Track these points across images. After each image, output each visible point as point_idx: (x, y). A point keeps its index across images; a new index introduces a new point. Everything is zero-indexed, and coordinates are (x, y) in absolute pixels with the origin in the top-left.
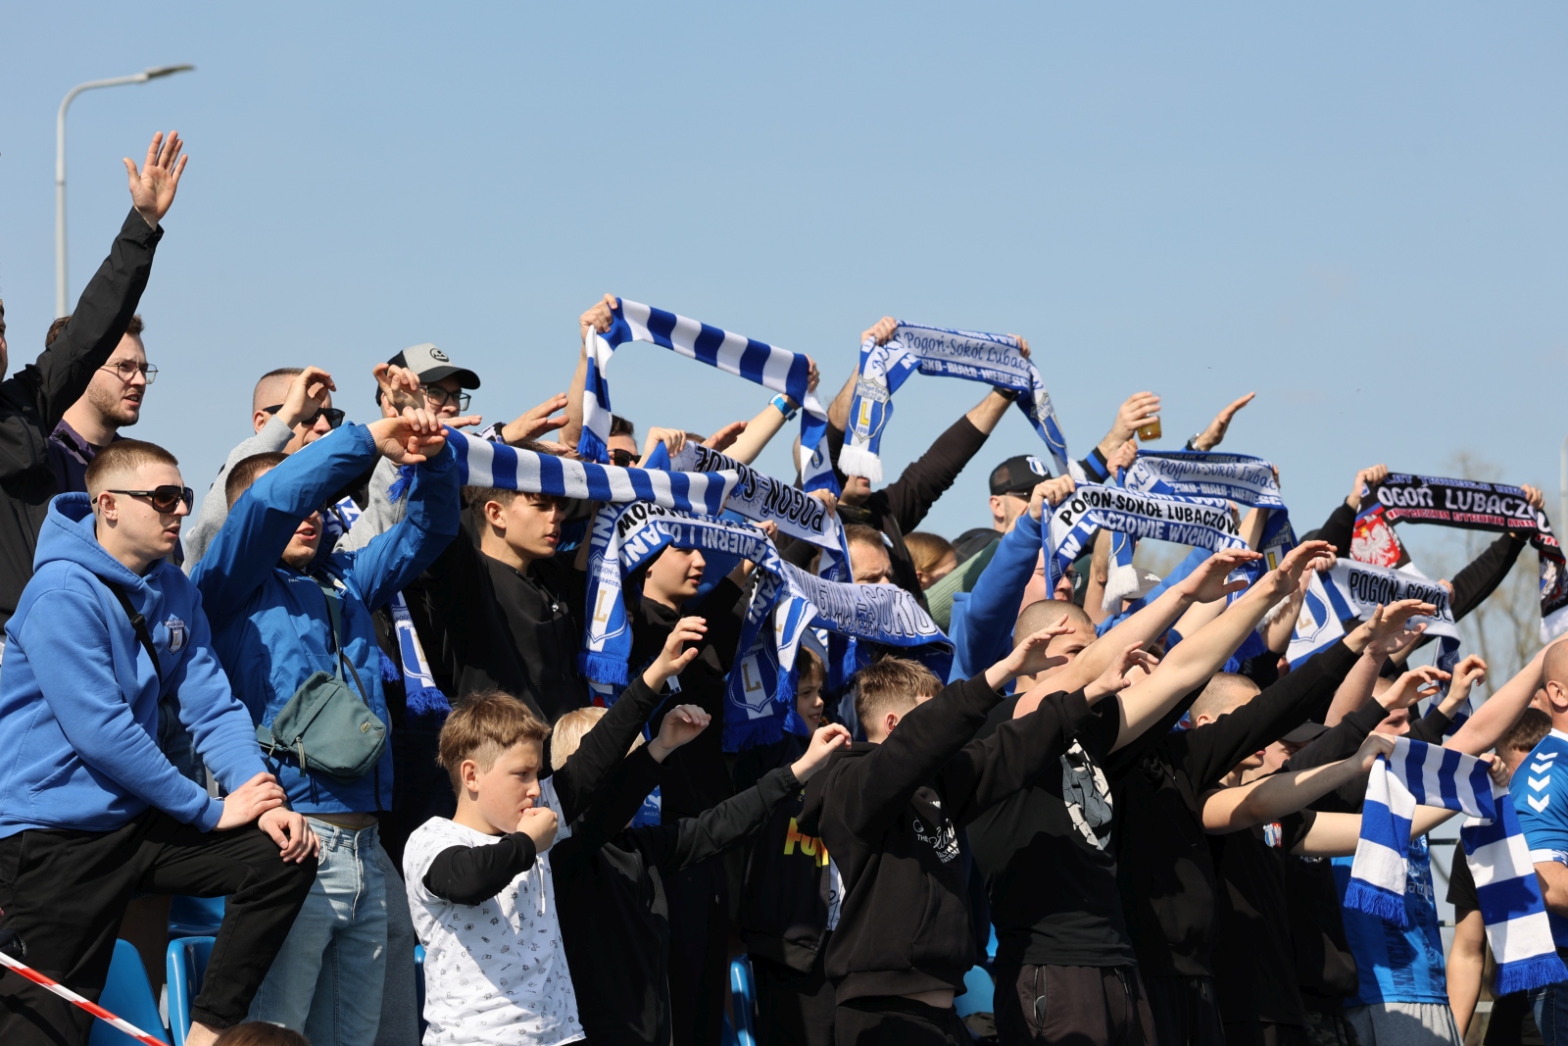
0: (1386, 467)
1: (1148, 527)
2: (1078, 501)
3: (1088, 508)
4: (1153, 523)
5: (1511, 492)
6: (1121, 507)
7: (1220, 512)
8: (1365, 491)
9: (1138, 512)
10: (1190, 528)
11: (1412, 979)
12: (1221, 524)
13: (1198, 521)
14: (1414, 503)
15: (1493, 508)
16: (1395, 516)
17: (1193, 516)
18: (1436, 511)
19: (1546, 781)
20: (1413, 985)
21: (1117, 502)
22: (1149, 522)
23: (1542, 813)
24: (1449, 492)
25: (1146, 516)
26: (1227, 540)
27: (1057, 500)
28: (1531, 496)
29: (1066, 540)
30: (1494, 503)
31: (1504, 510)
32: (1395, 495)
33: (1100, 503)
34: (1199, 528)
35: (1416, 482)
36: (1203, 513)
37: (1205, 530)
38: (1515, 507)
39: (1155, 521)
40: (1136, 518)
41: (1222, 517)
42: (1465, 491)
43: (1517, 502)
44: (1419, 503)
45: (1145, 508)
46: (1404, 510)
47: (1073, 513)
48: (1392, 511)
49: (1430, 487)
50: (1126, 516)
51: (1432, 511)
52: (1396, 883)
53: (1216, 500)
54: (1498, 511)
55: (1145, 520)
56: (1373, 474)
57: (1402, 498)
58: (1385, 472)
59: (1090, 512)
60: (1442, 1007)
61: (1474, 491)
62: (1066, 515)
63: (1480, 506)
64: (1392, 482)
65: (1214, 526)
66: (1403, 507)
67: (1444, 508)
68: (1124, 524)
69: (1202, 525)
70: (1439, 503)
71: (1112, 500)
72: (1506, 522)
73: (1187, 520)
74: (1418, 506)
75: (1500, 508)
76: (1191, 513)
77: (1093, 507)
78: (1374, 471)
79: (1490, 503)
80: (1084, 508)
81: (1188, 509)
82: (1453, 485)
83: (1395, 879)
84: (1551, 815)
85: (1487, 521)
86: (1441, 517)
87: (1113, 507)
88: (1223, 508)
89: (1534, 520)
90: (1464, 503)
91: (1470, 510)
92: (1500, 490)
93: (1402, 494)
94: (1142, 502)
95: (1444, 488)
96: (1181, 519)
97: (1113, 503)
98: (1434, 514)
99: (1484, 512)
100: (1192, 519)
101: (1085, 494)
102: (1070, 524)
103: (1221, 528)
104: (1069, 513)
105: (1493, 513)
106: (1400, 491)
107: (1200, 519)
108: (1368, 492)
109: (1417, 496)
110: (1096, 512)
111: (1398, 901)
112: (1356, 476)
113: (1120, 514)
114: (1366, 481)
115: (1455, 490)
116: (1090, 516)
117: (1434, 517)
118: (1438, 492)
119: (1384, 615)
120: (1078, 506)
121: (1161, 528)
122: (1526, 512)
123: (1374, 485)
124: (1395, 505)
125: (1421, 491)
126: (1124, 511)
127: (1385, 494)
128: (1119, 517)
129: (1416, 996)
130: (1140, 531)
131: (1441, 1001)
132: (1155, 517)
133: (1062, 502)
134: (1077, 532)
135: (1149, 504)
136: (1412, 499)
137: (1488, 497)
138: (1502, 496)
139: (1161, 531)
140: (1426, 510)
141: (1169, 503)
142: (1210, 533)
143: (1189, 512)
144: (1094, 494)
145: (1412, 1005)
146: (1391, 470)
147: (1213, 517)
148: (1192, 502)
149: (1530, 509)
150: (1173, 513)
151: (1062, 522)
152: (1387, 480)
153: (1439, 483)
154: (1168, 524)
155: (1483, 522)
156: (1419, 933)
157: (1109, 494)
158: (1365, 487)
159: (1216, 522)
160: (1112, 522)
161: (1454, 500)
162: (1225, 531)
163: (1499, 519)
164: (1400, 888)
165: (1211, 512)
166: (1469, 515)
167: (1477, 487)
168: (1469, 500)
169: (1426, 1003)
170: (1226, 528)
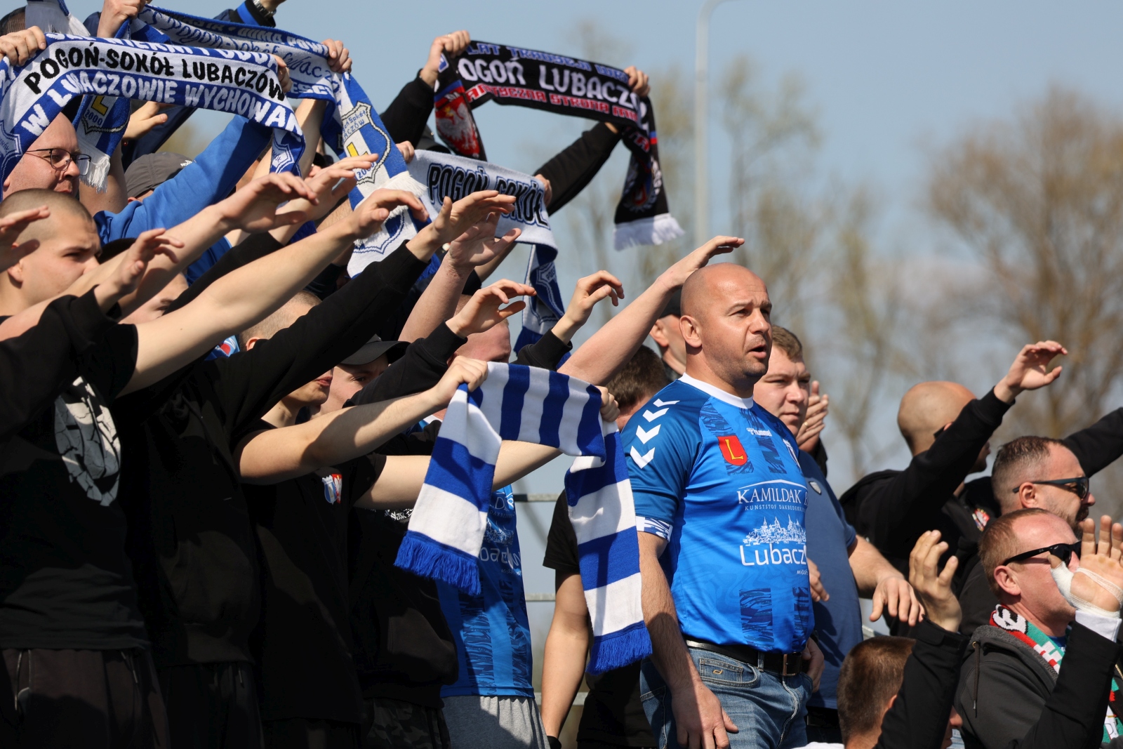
0: (468, 34)
1: (154, 88)
2: (49, 61)
3: (63, 71)
4: (161, 83)
5: (613, 76)
6: (115, 65)
7: (260, 70)
8: (444, 64)
9: (138, 70)
10: (215, 89)
11: (491, 667)
12: (261, 84)
13: (227, 81)
14: (502, 80)
15: (595, 93)
16: (480, 94)
17: (220, 73)
18: (530, 91)
19: (655, 431)
20: (492, 674)
21: (107, 59)
22: (154, 82)
23: (643, 469)
24: (543, 69)
25: (150, 74)
26: (267, 106)
27: (20, 58)
28: (636, 82)
29: (31, 111)
30: (594, 88)
31: (606, 96)
32: (479, 68)
33: (84, 61)
34: (229, 89)
35: (505, 54)
36: (234, 71)
37: (238, 93)
38: (618, 94)
39: (164, 81)
40: (136, 78)
41: (263, 76)
42: (561, 68)
43: (620, 88)
44: (508, 79)
45: (148, 64)
46: (490, 87)
47: (42, 78)
48: (476, 87)
49: (521, 61)
50: (122, 76)
51: (525, 90)
52: (468, 541)
53: (256, 55)
54: (600, 97)
55: (150, 80)
56: (452, 43)
57: (487, 72)
58: (467, 41)
59: (64, 77)
60: (526, 702)
61: (573, 70)
62: (33, 79)
63: (579, 89)
64: (474, 52)
65: (252, 86)
66: (489, 83)
67: (539, 88)
68: (119, 86)
69: (234, 84)
70: (532, 81)
71: (100, 57)
72: (611, 109)
73: (211, 79)
74: (507, 83)
75: (602, 93)
76: (217, 69)
77: (71, 67)
78: (453, 39)
79: (590, 86)
80: (57, 71)
81: (213, 65)
82: (547, 60)
83: (467, 536)
84: (653, 473)
85: (590, 107)
86: (536, 99)
87: (103, 65)
88: (265, 64)
89: (636, 111)
90: (561, 84)
91: (569, 92)
92: (601, 71)
93: (487, 68)
94: (145, 57)
95: (539, 63)
96: (202, 77)
97: (102, 60)
98: (527, 93)
99: (585, 96)
100: (217, 78)
101: (59, 52)
102: (37, 91)
103: (261, 90)
104: (36, 76)
105: (595, 98)
106: (485, 64)
107: (230, 77)
108: (447, 65)
109: (507, 72)
110: (77, 73)
111: (468, 564)
112: (433, 44)
113: (112, 73)
114: (444, 51)
115: (550, 66)
116: (64, 82)
117: (526, 97)
118: (531, 66)
119: (454, 212)
120: (50, 69)
121: (172, 89)
122: (629, 100)
123: (453, 56)
124: (480, 80)
125: (511, 65)
126: (119, 69)
127: (466, 66)
128: (110, 77)
129: (494, 688)
130: (142, 93)
131: (525, 694)
132: (163, 76)
133: (27, 63)
134: (46, 102)
135: (154, 59)
136: (500, 75)
137: (587, 80)
138: (604, 79)
139: (173, 93)
140: (517, 89)
141: (185, 57)
142: (246, 96)
143: (213, 69)
144: (73, 50)
145: (488, 698)
146: (474, 38)
147: (248, 76)
148: (220, 56)
149: (633, 96)
150: (190, 70)
151: (27, 88)
152: (470, 50)
153: (531, 57)
154: (181, 85)
155: (585, 107)
156: (503, 610)
157: (96, 49)
158: (443, 59)
159: (254, 82)
160: (100, 84)
161: (550, 80)
162: (265, 94)
163: (604, 106)
164: (473, 547)
165: (247, 69)
166: (569, 98)
167: (576, 65)
168: (566, 80)
169: (505, 697)
170: (267, 90)
